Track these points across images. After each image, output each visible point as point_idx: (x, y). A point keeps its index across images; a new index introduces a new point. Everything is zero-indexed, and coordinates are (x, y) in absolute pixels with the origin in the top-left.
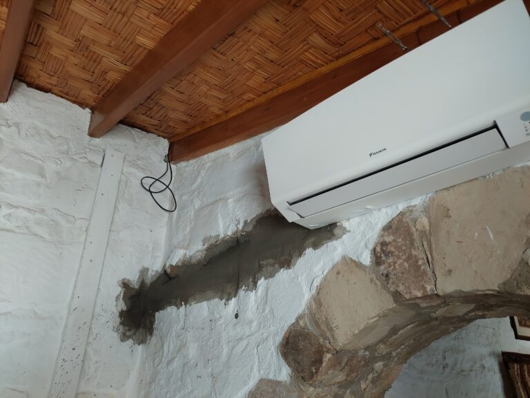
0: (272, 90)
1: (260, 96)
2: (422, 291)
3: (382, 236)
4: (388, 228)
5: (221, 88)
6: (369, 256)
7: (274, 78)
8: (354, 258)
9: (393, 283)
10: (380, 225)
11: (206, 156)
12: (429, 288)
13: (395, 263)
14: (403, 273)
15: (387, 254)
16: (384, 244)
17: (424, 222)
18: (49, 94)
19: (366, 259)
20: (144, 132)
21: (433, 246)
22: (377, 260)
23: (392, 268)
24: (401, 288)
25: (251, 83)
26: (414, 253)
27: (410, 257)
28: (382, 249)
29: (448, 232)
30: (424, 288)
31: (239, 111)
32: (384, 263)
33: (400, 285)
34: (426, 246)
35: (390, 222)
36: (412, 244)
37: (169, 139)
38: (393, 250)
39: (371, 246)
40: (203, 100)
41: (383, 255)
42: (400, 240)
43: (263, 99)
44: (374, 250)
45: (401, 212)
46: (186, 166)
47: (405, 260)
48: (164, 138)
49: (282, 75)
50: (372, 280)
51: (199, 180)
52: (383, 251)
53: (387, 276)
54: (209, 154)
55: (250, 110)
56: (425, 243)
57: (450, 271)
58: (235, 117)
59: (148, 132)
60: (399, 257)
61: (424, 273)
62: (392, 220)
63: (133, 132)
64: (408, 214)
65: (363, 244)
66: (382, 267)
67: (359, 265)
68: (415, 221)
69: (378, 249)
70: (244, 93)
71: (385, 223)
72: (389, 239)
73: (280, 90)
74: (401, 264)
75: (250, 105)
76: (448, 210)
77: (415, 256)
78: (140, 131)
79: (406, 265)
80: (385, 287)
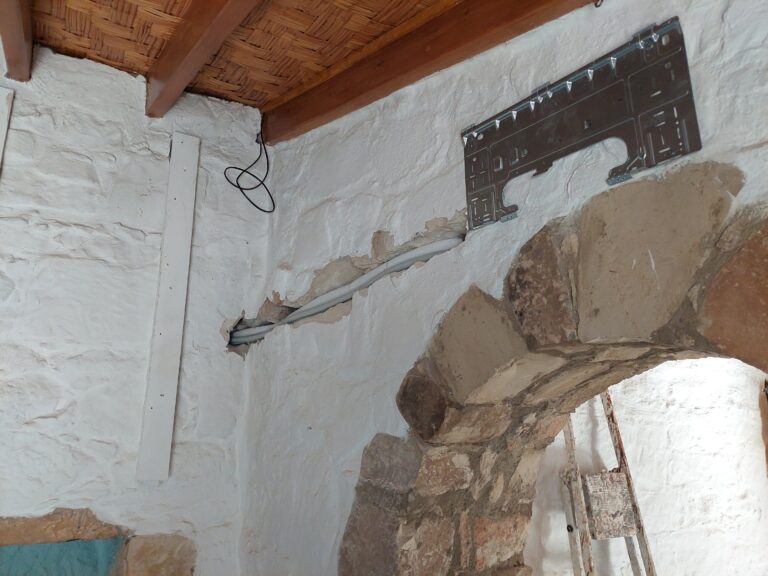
0: (384, 32)
1: (368, 43)
2: (560, 337)
3: (520, 260)
4: (527, 249)
5: (312, 36)
6: (502, 286)
7: (382, 16)
8: (485, 290)
9: (527, 324)
10: (518, 246)
11: (309, 134)
12: (569, 332)
13: (532, 297)
14: (540, 312)
15: (524, 285)
16: (520, 271)
17: (573, 240)
18: (85, 59)
19: (498, 291)
20: (224, 102)
21: (580, 276)
22: (511, 293)
23: (528, 304)
24: (536, 331)
25: (351, 25)
26: (556, 284)
27: (550, 290)
28: (517, 277)
29: (601, 257)
30: (563, 333)
31: (343, 67)
32: (519, 298)
33: (535, 327)
34: (571, 276)
35: (530, 241)
36: (554, 273)
37: (260, 108)
38: (531, 280)
39: (504, 274)
40: (290, 53)
41: (518, 286)
42: (540, 266)
43: (373, 48)
44: (508, 278)
45: (545, 226)
46: (286, 149)
47: (545, 295)
48: (254, 107)
49: (393, 11)
50: (503, 319)
51: (302, 170)
52: (519, 281)
53: (521, 314)
54: (314, 131)
55: (358, 65)
56: (571, 271)
57: (597, 311)
58: (339, 76)
59: (230, 100)
60: (537, 290)
61: (565, 312)
62: (534, 237)
63: (209, 103)
64: (553, 229)
65: (495, 270)
66: (517, 303)
67: (489, 299)
68: (561, 239)
69: (513, 278)
70: (344, 41)
71: (524, 242)
72: (527, 264)
73: (395, 33)
74: (540, 299)
75: (358, 57)
76: (604, 225)
77: (557, 289)
78: (218, 100)
79: (545, 300)
80: (517, 329)
